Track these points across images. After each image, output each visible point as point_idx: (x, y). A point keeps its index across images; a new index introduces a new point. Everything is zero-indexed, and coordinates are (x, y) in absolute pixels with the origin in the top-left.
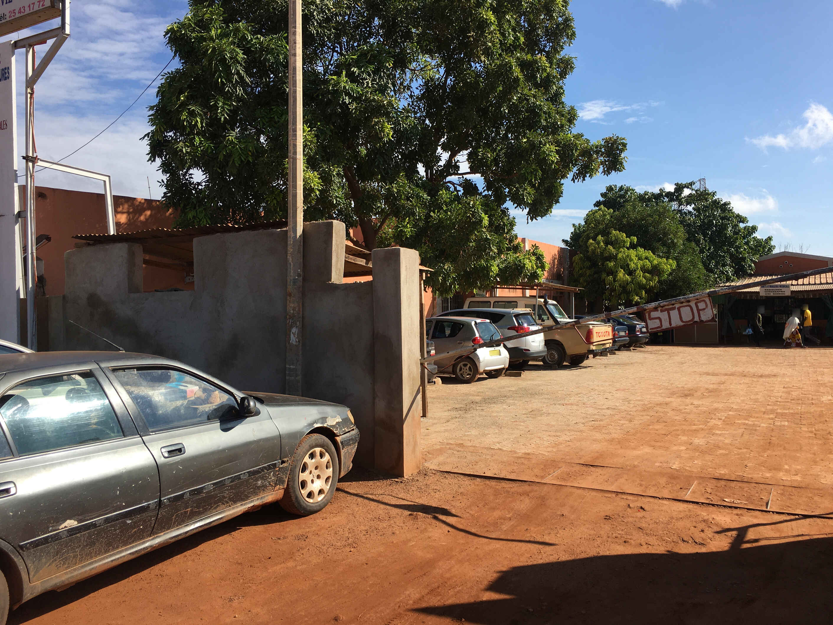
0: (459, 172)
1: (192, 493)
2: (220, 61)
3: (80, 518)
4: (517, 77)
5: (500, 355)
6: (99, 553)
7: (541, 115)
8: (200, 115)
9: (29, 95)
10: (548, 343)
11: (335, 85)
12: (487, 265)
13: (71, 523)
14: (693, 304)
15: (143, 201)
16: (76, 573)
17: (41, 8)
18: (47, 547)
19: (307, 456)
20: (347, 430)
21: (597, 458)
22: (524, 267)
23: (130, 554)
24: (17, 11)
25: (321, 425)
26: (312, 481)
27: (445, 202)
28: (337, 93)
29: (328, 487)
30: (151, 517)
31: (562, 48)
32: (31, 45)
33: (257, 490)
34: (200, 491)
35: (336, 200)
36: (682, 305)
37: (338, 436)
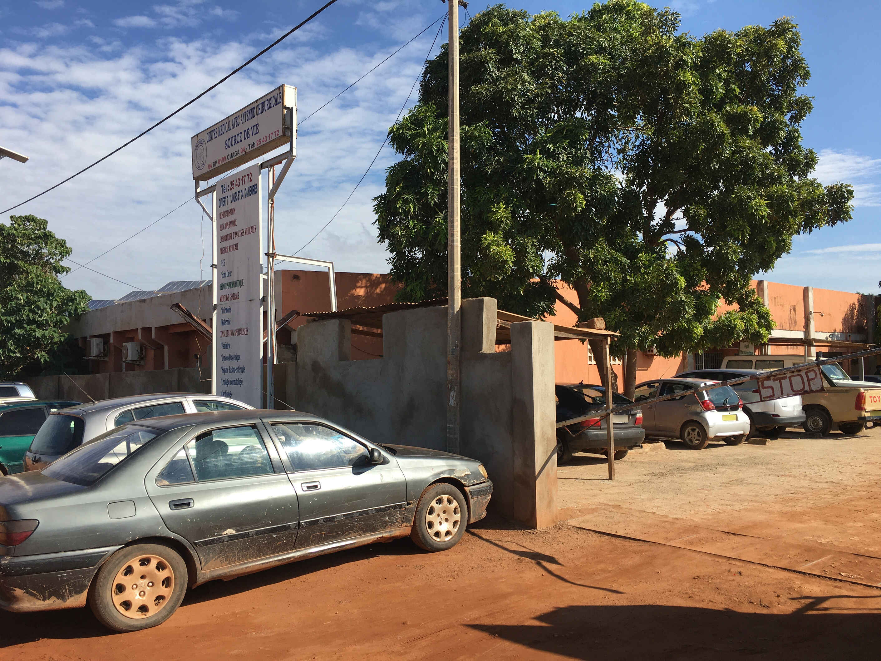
0: (674, 230)
1: (326, 520)
2: (428, 154)
3: (238, 528)
4: (723, 132)
5: (737, 419)
6: (253, 556)
7: (755, 168)
8: (413, 202)
9: (270, 205)
10: (806, 408)
11: (530, 163)
12: (689, 327)
13: (231, 532)
14: (803, 373)
15: (379, 276)
16: (234, 569)
17: (277, 137)
18: (214, 546)
19: (434, 501)
20: (476, 482)
21: (748, 527)
22: (736, 327)
23: (277, 560)
24: (261, 140)
25: (449, 476)
26: (440, 523)
27: (644, 264)
28: (531, 170)
29: (456, 530)
30: (292, 534)
31: (794, 90)
32: (272, 166)
33: (384, 525)
34: (332, 519)
35: (533, 269)
36: (793, 374)
37: (467, 486)
